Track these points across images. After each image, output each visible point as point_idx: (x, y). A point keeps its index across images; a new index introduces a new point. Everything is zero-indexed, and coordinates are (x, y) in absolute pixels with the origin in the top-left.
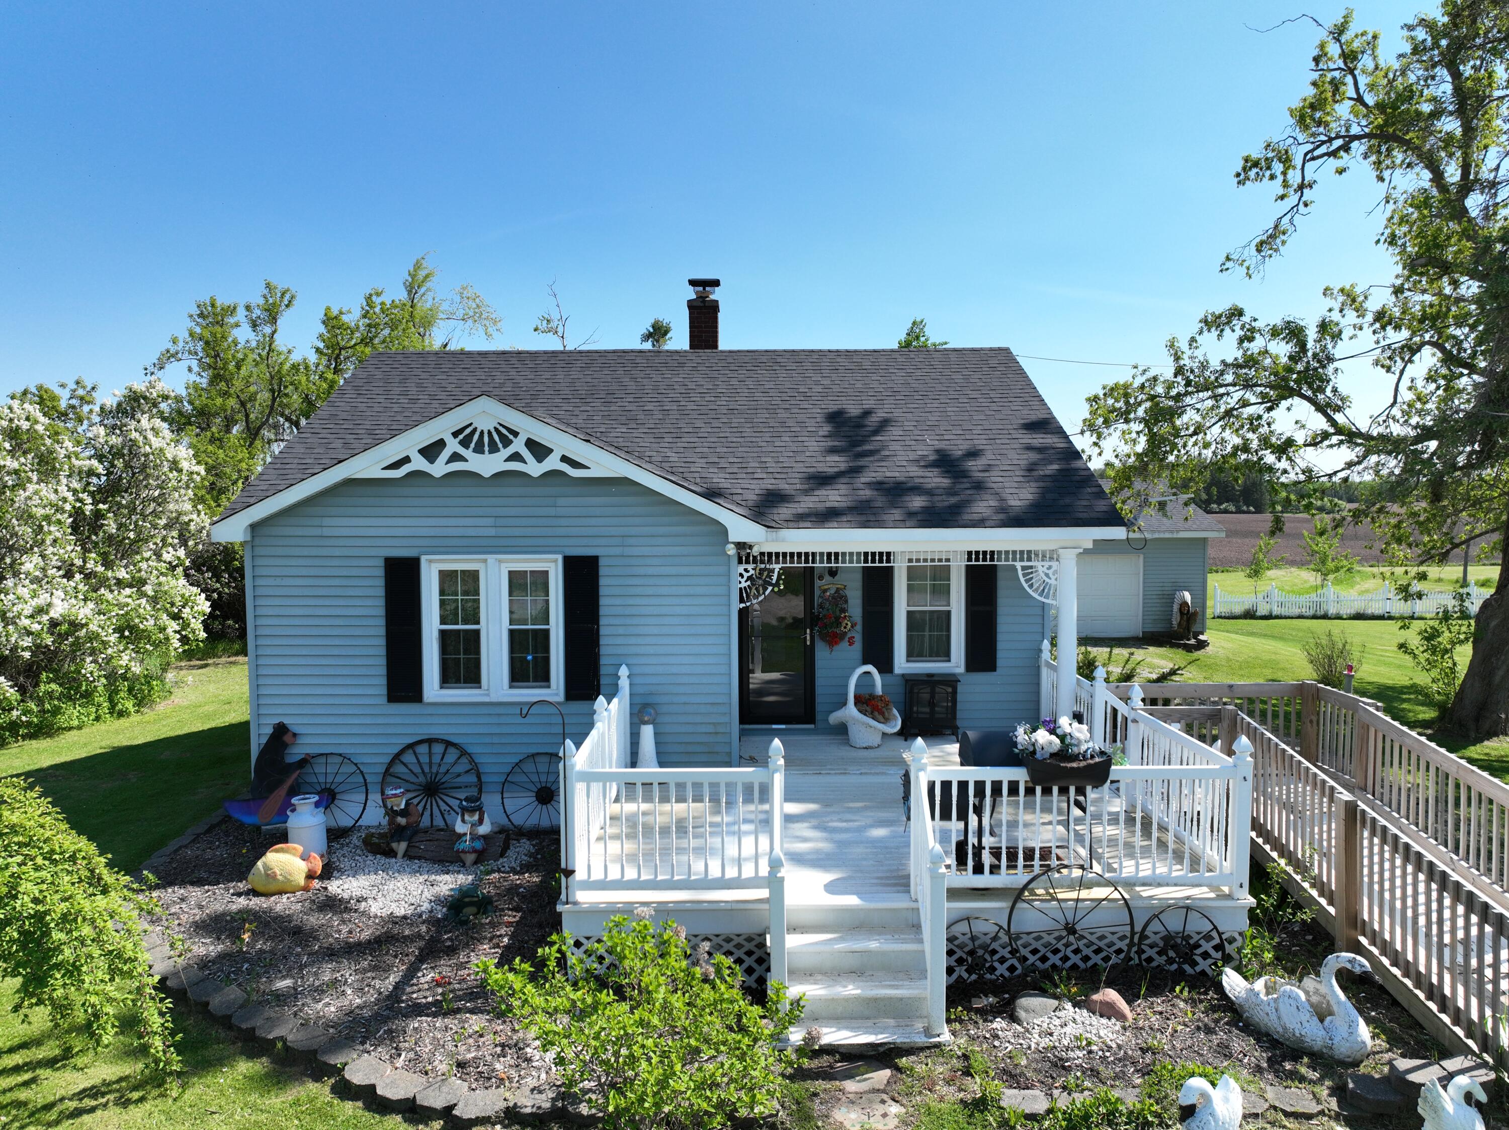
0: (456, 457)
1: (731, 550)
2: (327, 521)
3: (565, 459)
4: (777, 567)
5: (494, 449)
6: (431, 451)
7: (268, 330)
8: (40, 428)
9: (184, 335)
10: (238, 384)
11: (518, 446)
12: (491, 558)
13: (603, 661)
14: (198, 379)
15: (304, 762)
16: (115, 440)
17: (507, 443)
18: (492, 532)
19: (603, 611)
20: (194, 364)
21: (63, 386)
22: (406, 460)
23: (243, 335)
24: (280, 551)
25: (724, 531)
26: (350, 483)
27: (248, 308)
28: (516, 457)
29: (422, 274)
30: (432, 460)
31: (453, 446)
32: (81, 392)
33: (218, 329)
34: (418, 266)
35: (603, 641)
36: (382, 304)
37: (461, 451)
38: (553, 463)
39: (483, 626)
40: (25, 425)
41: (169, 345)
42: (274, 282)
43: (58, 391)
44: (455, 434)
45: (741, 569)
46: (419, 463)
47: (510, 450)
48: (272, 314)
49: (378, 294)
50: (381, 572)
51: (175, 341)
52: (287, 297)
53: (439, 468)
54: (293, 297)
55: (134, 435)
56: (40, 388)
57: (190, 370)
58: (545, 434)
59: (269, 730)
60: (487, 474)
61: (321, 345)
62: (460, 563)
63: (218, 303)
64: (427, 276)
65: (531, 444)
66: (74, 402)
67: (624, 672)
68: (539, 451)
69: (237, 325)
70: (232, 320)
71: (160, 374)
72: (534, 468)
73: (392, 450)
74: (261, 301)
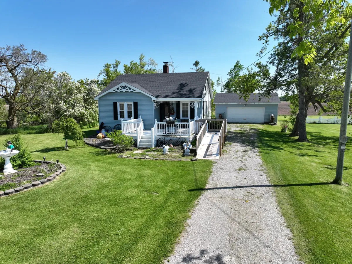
0: (121, 90)
1: (152, 101)
2: (107, 98)
3: (133, 90)
4: (159, 103)
5: (125, 88)
6: (118, 89)
7: (116, 68)
8: (79, 86)
9: (102, 70)
10: (111, 78)
11: (128, 88)
12: (125, 102)
13: (138, 115)
14: (105, 77)
15: (105, 126)
16: (89, 88)
17: (126, 88)
18: (125, 99)
19: (138, 109)
20: (104, 75)
21: (84, 79)
22: (115, 90)
23: (112, 69)
24: (102, 101)
25: (151, 99)
26: (109, 93)
27: (113, 65)
28: (127, 89)
29: (142, 57)
30: (118, 90)
31: (120, 88)
32: (87, 80)
33: (108, 69)
34: (142, 55)
35: (138, 113)
36: (133, 63)
37: (121, 89)
38: (131, 90)
39: (124, 111)
40: (78, 86)
41: (100, 72)
42: (117, 60)
43: (83, 80)
44: (121, 87)
45: (155, 104)
46: (116, 90)
47: (126, 89)
48: (117, 65)
49: (133, 61)
50: (113, 104)
51: (101, 71)
52: (119, 62)
53: (119, 91)
54: (120, 62)
55: (92, 87)
56: (81, 80)
57: (104, 76)
58: (130, 87)
59: (101, 123)
60: (124, 92)
61: (124, 71)
62: (122, 103)
63: (108, 64)
64: (143, 57)
65: (129, 88)
66: (86, 82)
67: (140, 116)
68: (130, 89)
69: (111, 68)
70: (110, 67)
71: (99, 77)
72: (129, 91)
73: (113, 89)
74: (115, 63)
